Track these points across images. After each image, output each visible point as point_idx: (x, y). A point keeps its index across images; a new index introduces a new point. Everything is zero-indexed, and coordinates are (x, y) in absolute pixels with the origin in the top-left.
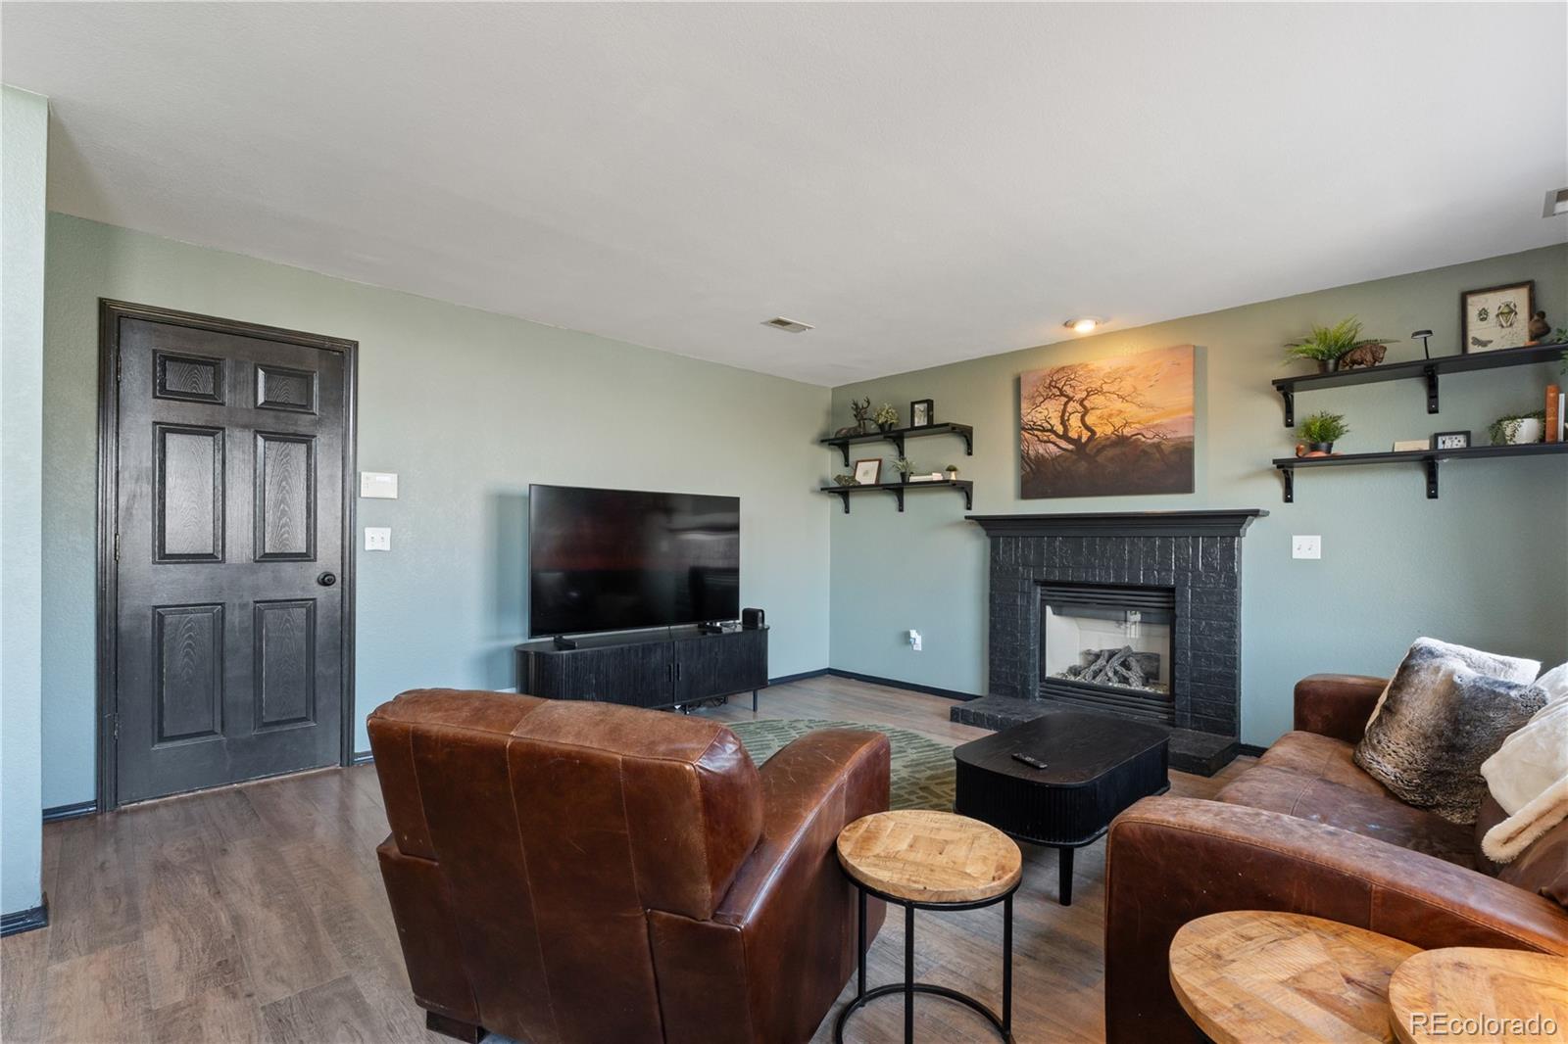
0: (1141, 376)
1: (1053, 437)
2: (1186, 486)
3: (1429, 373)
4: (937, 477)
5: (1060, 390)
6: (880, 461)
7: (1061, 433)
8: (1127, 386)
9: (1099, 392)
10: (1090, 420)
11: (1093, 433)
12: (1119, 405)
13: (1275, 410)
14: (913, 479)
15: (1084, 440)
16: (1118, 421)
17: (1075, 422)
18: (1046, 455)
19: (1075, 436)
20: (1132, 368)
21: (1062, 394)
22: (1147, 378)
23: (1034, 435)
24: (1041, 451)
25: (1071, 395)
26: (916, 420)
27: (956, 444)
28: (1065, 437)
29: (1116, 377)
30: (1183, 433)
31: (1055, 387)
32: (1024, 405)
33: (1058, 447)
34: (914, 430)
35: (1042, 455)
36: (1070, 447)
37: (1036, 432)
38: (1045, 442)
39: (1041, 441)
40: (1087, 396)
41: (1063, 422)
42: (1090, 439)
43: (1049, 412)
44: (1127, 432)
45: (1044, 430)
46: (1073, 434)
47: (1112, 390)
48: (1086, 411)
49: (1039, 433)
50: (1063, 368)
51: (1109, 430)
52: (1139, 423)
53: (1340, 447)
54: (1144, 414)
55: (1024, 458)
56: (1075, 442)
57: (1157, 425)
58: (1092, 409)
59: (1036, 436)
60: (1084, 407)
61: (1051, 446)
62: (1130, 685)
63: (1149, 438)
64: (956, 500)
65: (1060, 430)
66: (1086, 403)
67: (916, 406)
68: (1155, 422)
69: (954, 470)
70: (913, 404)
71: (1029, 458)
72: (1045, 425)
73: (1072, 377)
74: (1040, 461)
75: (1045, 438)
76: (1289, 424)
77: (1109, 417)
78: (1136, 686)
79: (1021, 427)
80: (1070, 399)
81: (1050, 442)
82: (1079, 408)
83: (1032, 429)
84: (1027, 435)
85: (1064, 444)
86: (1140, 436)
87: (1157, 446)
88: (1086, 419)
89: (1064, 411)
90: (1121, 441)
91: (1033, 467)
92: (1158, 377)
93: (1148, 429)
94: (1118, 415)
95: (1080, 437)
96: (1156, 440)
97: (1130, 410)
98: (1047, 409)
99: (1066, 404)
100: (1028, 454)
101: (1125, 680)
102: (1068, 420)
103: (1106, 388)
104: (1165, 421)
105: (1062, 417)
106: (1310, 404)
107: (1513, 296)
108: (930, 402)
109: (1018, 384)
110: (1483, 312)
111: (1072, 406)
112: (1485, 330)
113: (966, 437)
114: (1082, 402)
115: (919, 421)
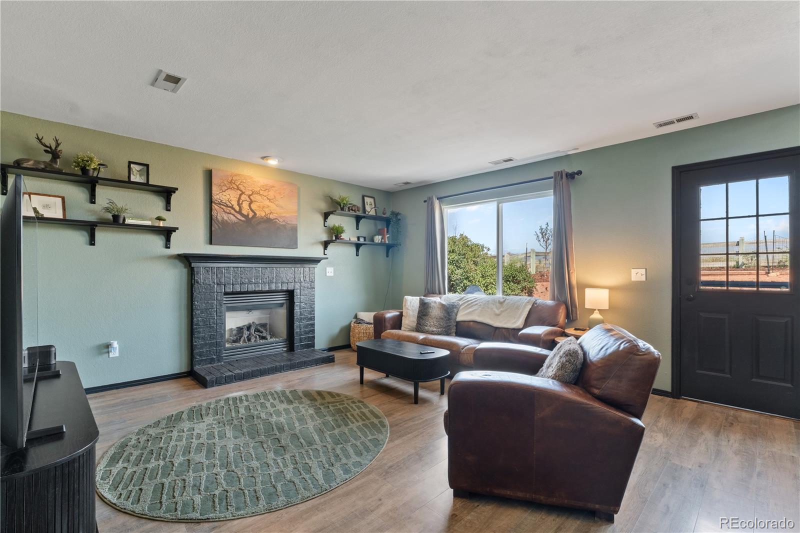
0: (277, 192)
1: (233, 211)
2: (295, 245)
3: (358, 218)
4: (149, 223)
5: (237, 186)
6: (63, 199)
7: (238, 210)
8: (271, 194)
9: (259, 193)
10: (253, 206)
11: (255, 214)
12: (267, 203)
13: (321, 219)
14: (129, 221)
15: (250, 216)
16: (267, 211)
17: (245, 206)
18: (229, 221)
19: (246, 214)
20: (274, 187)
21: (238, 189)
22: (280, 193)
23: (221, 207)
24: (225, 218)
25: (244, 191)
28: (240, 212)
29: (267, 188)
30: (294, 222)
31: (234, 184)
32: (214, 188)
33: (236, 217)
34: (127, 184)
35: (226, 220)
36: (243, 219)
37: (222, 206)
38: (228, 213)
39: (225, 212)
40: (252, 194)
41: (239, 204)
42: (253, 217)
43: (230, 197)
44: (271, 217)
45: (227, 206)
46: (245, 212)
47: (265, 195)
48: (251, 202)
49: (224, 207)
51: (263, 214)
52: (277, 214)
54: (278, 210)
55: (213, 220)
56: (246, 216)
57: (284, 217)
58: (255, 201)
59: (222, 208)
60: (251, 199)
61: (232, 216)
62: (267, 339)
63: (281, 221)
64: (157, 241)
65: (237, 208)
66: (251, 197)
67: (132, 166)
68: (284, 215)
69: (164, 219)
70: (130, 163)
71: (218, 221)
72: (228, 203)
73: (244, 181)
74: (224, 223)
75: (228, 211)
76: (325, 226)
77: (263, 207)
78: (270, 340)
79: (210, 201)
80: (243, 193)
81: (230, 213)
82: (248, 199)
83: (220, 204)
84: (216, 206)
85: (239, 217)
86: (277, 220)
87: (284, 226)
88: (252, 205)
89: (239, 199)
90: (268, 221)
91: (220, 226)
92: (284, 195)
93: (280, 217)
94: (267, 208)
95: (248, 215)
96: (284, 223)
97: (273, 206)
98: (229, 195)
99: (240, 195)
100: (217, 218)
101: (264, 338)
102: (242, 204)
103: (261, 192)
104: (287, 215)
105: (238, 201)
107: (372, 200)
108: (147, 166)
109: (209, 175)
110: (367, 203)
111: (243, 197)
112: (368, 208)
113: (166, 193)
114: (249, 196)
115: (135, 178)
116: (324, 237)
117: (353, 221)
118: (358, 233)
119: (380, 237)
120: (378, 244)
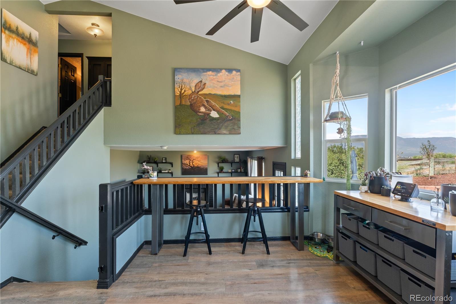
1: (188, 166)
2: (207, 174)
3: (232, 163)
4: (167, 171)
6: (153, 167)
8: (199, 159)
10: (193, 164)
11: (194, 166)
12: (198, 162)
13: (217, 165)
14: (163, 172)
15: (193, 166)
16: (198, 164)
17: (191, 164)
18: (187, 168)
20: (199, 157)
21: (189, 159)
22: (202, 159)
26: (163, 161)
27: (170, 165)
28: (190, 166)
29: (197, 158)
30: (206, 167)
31: (188, 158)
32: (183, 160)
34: (162, 163)
36: (191, 167)
38: (186, 166)
41: (189, 164)
43: (187, 162)
44: (199, 166)
45: (186, 164)
46: (191, 166)
48: (193, 162)
50: (189, 155)
51: (196, 165)
53: (224, 171)
54: (201, 164)
55: (182, 169)
63: (202, 167)
64: (170, 175)
65: (189, 165)
69: (170, 170)
70: (163, 158)
73: (191, 157)
74: (185, 169)
76: (218, 167)
77: (196, 163)
79: (182, 163)
80: (190, 160)
84: (183, 165)
85: (189, 167)
87: (203, 168)
88: (193, 163)
90: (198, 167)
93: (202, 166)
97: (199, 163)
103: (196, 159)
104: (204, 165)
106: (221, 165)
107: (238, 156)
108: (166, 158)
109: (182, 156)
110: (236, 157)
111: (191, 161)
112: (236, 159)
113: (172, 164)
114: (192, 161)
115: (164, 161)
116: (218, 171)
117: (230, 164)
118: (232, 168)
119: (239, 170)
120: (239, 172)
